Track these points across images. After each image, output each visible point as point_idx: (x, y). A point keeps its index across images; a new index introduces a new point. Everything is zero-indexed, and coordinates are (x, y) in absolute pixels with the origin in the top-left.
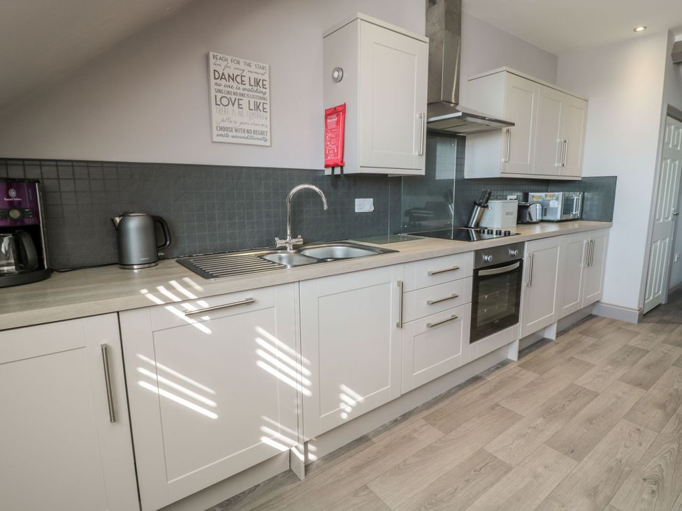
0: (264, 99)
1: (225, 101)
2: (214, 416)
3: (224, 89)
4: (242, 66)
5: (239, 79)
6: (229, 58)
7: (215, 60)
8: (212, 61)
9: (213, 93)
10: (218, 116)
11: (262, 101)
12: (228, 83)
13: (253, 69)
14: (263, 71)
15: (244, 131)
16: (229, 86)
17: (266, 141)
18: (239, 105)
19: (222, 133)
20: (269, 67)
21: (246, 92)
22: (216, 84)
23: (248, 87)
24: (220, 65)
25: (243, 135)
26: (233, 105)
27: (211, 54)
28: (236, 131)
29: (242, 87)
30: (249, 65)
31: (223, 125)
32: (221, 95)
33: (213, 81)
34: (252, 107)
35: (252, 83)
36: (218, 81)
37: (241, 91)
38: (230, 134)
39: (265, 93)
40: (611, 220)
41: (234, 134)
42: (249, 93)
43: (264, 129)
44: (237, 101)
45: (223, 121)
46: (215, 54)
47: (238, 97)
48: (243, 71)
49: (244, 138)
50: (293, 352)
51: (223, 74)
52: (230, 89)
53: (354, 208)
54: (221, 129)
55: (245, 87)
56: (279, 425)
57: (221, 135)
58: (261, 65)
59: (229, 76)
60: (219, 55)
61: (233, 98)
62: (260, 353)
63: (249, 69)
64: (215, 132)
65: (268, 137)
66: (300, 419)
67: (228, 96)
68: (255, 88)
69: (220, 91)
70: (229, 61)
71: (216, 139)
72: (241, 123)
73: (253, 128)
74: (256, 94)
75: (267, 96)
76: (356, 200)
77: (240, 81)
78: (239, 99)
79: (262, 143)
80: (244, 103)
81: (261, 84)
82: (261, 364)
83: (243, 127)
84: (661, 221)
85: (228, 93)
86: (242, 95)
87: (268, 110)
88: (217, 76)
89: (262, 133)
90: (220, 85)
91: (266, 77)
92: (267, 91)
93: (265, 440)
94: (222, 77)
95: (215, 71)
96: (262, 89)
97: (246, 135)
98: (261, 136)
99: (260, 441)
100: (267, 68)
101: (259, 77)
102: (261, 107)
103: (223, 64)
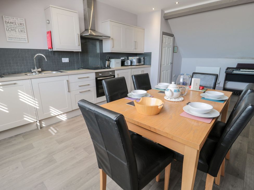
0: (24, 29)
1: (10, 30)
2: (7, 112)
3: (9, 26)
4: (15, 19)
5: (14, 23)
6: (10, 17)
7: (5, 18)
8: (4, 18)
9: (6, 28)
10: (8, 34)
11: (23, 29)
12: (10, 24)
13: (19, 20)
14: (23, 21)
15: (18, 38)
16: (11, 25)
17: (26, 41)
18: (15, 31)
19: (10, 39)
20: (25, 20)
21: (17, 27)
22: (6, 25)
23: (17, 25)
24: (7, 19)
25: (17, 39)
26: (13, 31)
27: (3, 16)
28: (15, 38)
29: (15, 25)
30: (17, 19)
31: (10, 36)
32: (8, 28)
33: (5, 24)
34: (20, 31)
35: (19, 24)
36: (7, 24)
37: (15, 27)
38: (13, 39)
39: (24, 27)
40: (151, 65)
41: (14, 39)
42: (18, 27)
43: (25, 38)
44: (14, 30)
45: (10, 35)
46: (5, 16)
47: (14, 28)
48: (15, 21)
49: (18, 40)
50: (31, 97)
51: (8, 22)
52: (11, 26)
53: (62, 61)
54: (9, 38)
55: (16, 25)
56: (30, 116)
57: (10, 40)
58: (22, 19)
59: (11, 22)
60: (6, 17)
61: (13, 29)
62: (20, 96)
63: (18, 20)
64: (8, 39)
65: (27, 40)
66: (37, 114)
67: (11, 28)
68: (20, 26)
69: (8, 27)
70: (10, 18)
71: (8, 41)
72: (16, 36)
73: (21, 37)
74: (21, 27)
75: (25, 28)
76: (62, 58)
77: (15, 24)
78: (15, 29)
79: (25, 42)
80: (17, 30)
81: (22, 24)
82: (20, 99)
83: (17, 37)
84: (165, 65)
85: (11, 27)
86: (16, 28)
87: (26, 32)
88: (6, 22)
89: (24, 39)
90: (8, 25)
91: (24, 22)
92: (25, 26)
93: (25, 119)
94: (8, 23)
95: (5, 21)
96: (23, 26)
97: (19, 39)
98: (24, 40)
99: (24, 119)
100: (24, 20)
101: (21, 22)
102: (23, 31)
103: (8, 19)
